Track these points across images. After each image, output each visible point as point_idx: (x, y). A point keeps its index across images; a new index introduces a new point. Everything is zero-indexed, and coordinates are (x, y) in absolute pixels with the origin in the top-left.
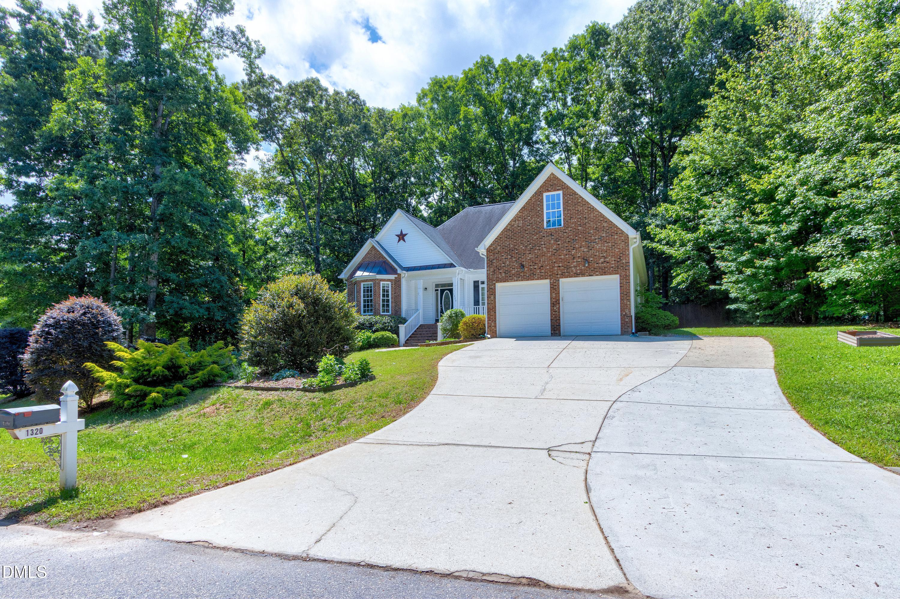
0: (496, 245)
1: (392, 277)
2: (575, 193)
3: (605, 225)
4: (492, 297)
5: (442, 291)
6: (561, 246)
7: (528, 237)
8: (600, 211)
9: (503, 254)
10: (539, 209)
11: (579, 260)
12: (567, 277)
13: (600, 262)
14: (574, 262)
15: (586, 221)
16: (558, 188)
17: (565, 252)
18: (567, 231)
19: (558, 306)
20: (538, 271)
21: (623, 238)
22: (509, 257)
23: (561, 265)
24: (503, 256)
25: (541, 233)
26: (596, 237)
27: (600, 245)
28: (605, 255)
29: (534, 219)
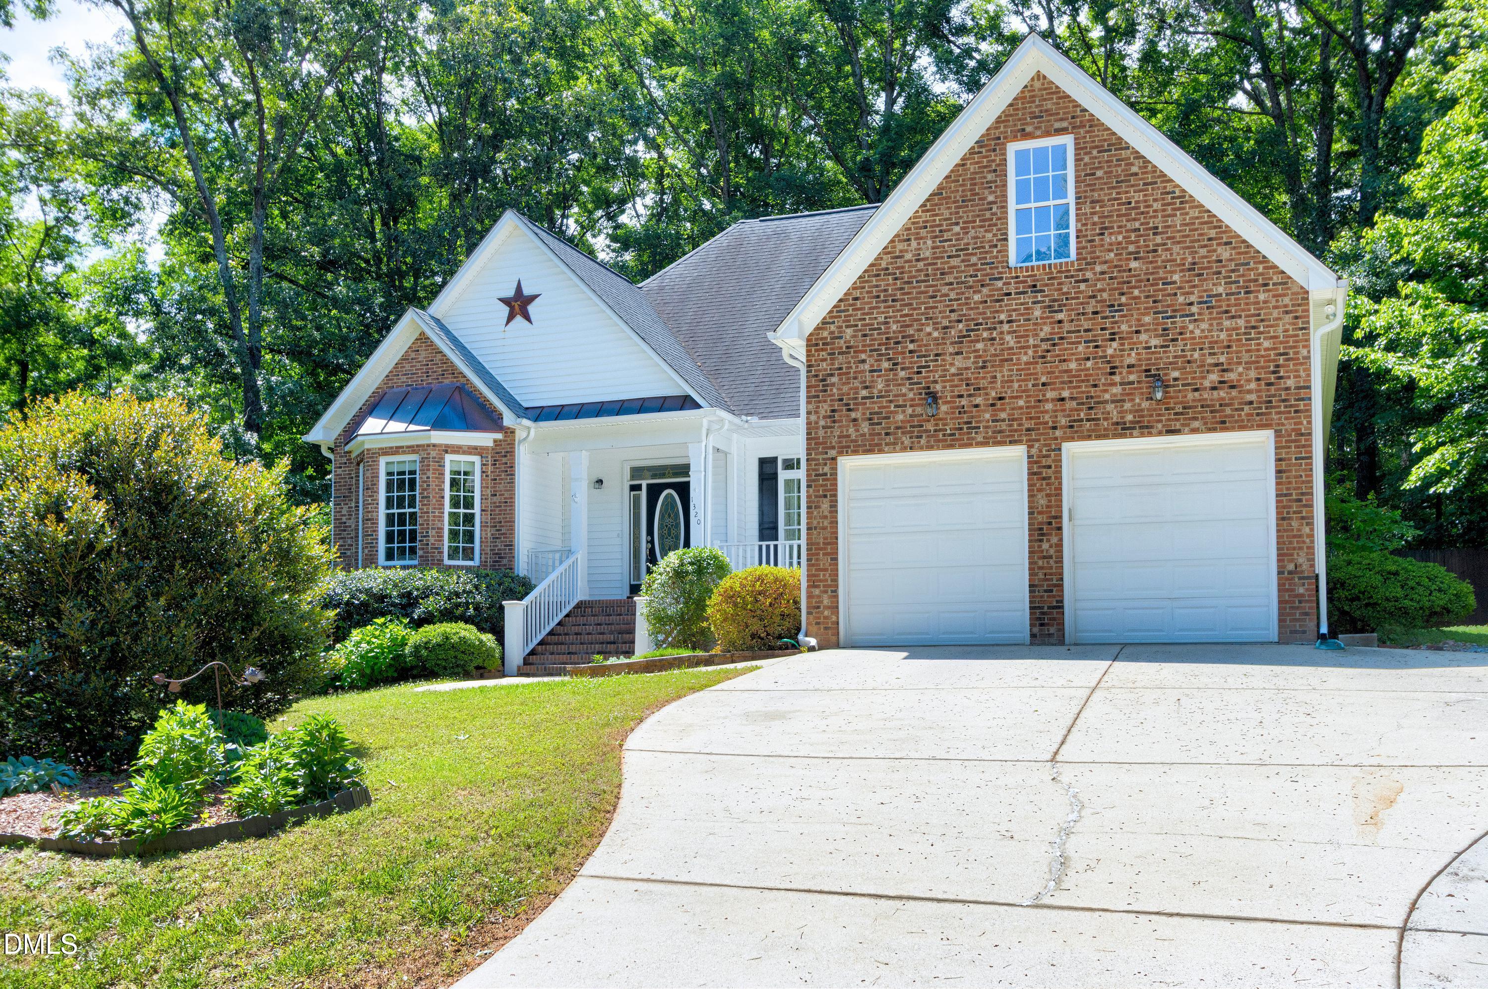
0: (839, 322)
1: (485, 439)
2: (1119, 144)
3: (1225, 253)
4: (825, 505)
5: (654, 492)
6: (1067, 326)
7: (953, 295)
8: (1208, 206)
9: (863, 356)
10: (991, 198)
11: (1132, 378)
12: (1089, 438)
13: (1207, 384)
14: (1114, 384)
15: (1158, 239)
16: (1057, 125)
17: (1081, 348)
18: (1089, 275)
19: (1054, 540)
20: (987, 416)
21: (1287, 300)
22: (886, 365)
23: (1066, 394)
24: (864, 361)
25: (1000, 284)
26: (1193, 298)
27: (1204, 326)
28: (1222, 359)
29: (972, 233)
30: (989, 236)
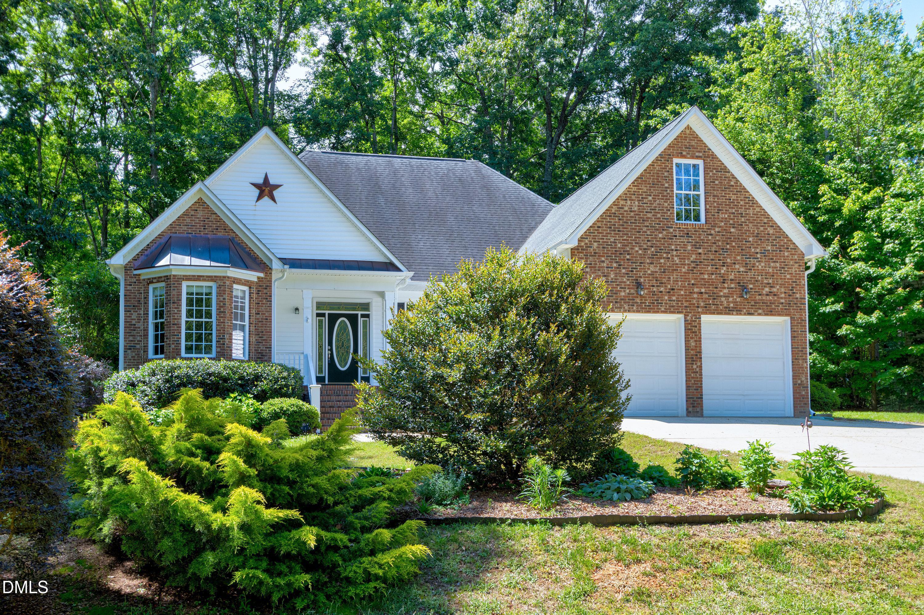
0: (590, 238)
1: (252, 276)
2: (725, 169)
3: (771, 231)
5: (333, 318)
6: (703, 256)
7: (648, 233)
8: (764, 207)
9: (603, 259)
10: (667, 185)
11: (733, 286)
12: (714, 313)
13: (764, 292)
14: (725, 288)
15: (743, 220)
16: (697, 154)
17: (709, 268)
18: (713, 232)
19: (699, 364)
20: (666, 298)
21: (796, 257)
22: (615, 265)
23: (703, 290)
24: (603, 262)
25: (671, 230)
26: (758, 250)
27: (763, 264)
28: (771, 281)
29: (658, 201)
30: (666, 204)
